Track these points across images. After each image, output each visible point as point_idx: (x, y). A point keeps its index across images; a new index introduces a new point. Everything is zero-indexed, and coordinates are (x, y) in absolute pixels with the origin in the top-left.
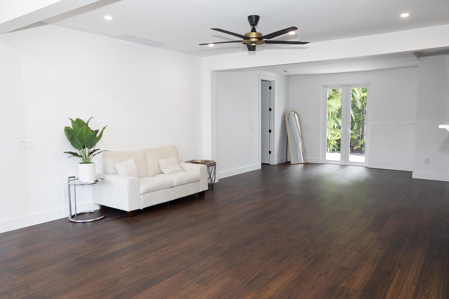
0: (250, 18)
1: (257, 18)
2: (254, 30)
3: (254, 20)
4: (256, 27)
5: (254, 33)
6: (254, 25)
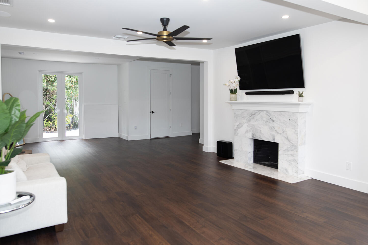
0: (162, 20)
1: (168, 20)
2: (165, 29)
3: (165, 22)
4: (167, 27)
5: (165, 32)
6: (165, 25)
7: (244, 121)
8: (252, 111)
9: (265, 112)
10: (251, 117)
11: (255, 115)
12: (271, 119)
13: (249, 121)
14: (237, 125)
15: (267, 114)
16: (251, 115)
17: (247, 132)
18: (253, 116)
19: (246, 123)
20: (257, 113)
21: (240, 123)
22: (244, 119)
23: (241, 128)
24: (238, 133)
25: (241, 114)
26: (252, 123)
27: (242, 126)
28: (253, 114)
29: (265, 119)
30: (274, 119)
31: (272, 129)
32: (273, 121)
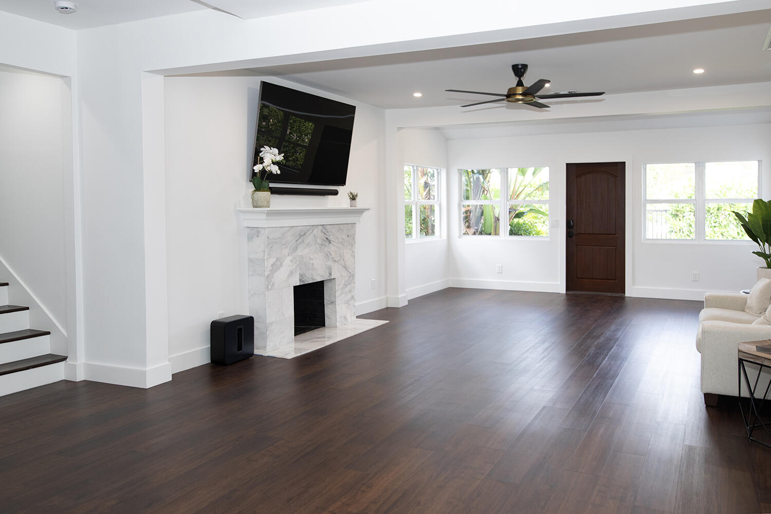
7: (286, 251)
8: (301, 228)
9: (321, 227)
10: (298, 242)
11: (305, 237)
12: (327, 239)
13: (295, 249)
14: (272, 265)
15: (323, 230)
16: (298, 237)
17: (291, 273)
18: (302, 237)
19: (288, 255)
20: (308, 231)
21: (277, 259)
22: (286, 248)
23: (279, 268)
24: (274, 284)
25: (280, 238)
26: (299, 252)
27: (281, 265)
28: (302, 234)
29: (319, 241)
30: (331, 238)
31: (328, 256)
32: (330, 242)
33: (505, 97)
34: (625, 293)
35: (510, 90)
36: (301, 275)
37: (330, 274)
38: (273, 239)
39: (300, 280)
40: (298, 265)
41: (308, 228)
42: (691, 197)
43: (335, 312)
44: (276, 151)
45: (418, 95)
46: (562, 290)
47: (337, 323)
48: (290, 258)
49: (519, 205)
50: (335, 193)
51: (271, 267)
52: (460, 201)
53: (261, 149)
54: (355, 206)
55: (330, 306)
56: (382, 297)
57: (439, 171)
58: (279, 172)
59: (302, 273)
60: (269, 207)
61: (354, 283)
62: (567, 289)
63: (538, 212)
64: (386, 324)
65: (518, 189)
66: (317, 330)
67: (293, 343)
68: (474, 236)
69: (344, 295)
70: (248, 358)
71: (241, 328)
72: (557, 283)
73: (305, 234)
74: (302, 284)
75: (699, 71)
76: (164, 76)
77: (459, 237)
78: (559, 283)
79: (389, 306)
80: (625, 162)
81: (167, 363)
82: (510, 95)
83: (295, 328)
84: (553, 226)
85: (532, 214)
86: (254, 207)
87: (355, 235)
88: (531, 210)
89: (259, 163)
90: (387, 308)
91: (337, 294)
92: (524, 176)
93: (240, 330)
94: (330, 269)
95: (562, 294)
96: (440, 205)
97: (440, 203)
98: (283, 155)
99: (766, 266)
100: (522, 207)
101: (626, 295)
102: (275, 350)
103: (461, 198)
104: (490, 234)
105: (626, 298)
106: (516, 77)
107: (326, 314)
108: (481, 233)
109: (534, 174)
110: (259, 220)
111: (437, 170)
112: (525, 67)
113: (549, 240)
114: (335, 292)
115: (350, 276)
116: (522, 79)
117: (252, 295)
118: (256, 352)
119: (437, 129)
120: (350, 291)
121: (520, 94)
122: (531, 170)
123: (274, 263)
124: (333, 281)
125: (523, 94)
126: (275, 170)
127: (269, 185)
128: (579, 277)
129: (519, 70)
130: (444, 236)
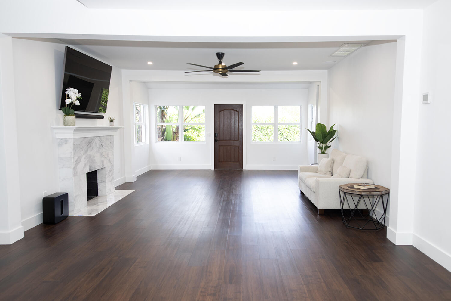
7: (82, 152)
8: (89, 138)
9: (98, 138)
10: (88, 147)
11: (91, 143)
12: (101, 144)
13: (87, 151)
14: (76, 161)
15: (100, 139)
16: (88, 144)
17: (85, 165)
18: (90, 144)
19: (83, 155)
20: (93, 140)
21: (78, 157)
22: (83, 150)
23: (79, 163)
24: (77, 172)
25: (80, 144)
26: (89, 153)
27: (80, 161)
28: (90, 142)
29: (98, 146)
30: (103, 144)
31: (102, 155)
32: (103, 147)
33: (213, 70)
34: (242, 168)
35: (215, 66)
36: (90, 167)
37: (103, 165)
38: (76, 145)
39: (90, 170)
40: (88, 160)
41: (93, 138)
42: (255, 122)
43: (106, 187)
44: (77, 91)
45: (150, 63)
46: (212, 168)
47: (107, 193)
48: (84, 156)
49: (186, 125)
50: (102, 117)
51: (75, 162)
52: (156, 123)
53: (67, 90)
54: (113, 126)
55: (102, 184)
56: (123, 177)
57: (144, 106)
58: (79, 104)
59: (90, 165)
60: (74, 125)
61: (114, 170)
62: (215, 168)
63: (194, 129)
64: (134, 191)
65: (185, 117)
66: (95, 198)
67: (87, 207)
68: (162, 142)
69: (109, 177)
70: (66, 218)
71: (62, 201)
72: (210, 165)
73: (91, 142)
74: (90, 171)
75: (295, 63)
76: (13, 37)
77: (156, 143)
78: (211, 165)
79: (126, 182)
80: (243, 105)
81: (21, 227)
82: (216, 69)
83: (88, 198)
84: (208, 136)
85: (192, 131)
86: (65, 125)
87: (113, 142)
88: (191, 128)
89: (66, 98)
90: (125, 183)
91: (106, 177)
92: (188, 110)
93: (62, 202)
94: (103, 162)
95: (212, 170)
96: (145, 125)
97: (145, 124)
98: (81, 94)
99: (321, 153)
100: (187, 126)
101: (243, 169)
102: (79, 212)
103: (156, 122)
104: (171, 141)
105: (243, 171)
106: (218, 59)
107: (98, 189)
108: (165, 140)
109: (193, 109)
110: (68, 133)
111: (143, 105)
112: (223, 54)
113: (205, 143)
114: (105, 176)
115: (112, 166)
116: (221, 60)
117: (63, 180)
118: (69, 215)
119: (144, 82)
120: (112, 174)
121: (221, 68)
122: (191, 107)
123: (77, 159)
124: (104, 169)
125: (222, 69)
126: (77, 103)
127: (74, 112)
128: (220, 161)
129: (220, 56)
130: (148, 142)
